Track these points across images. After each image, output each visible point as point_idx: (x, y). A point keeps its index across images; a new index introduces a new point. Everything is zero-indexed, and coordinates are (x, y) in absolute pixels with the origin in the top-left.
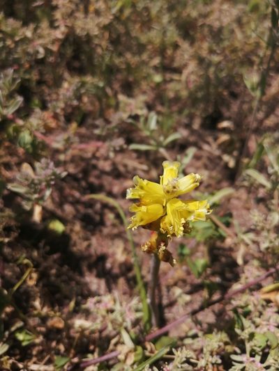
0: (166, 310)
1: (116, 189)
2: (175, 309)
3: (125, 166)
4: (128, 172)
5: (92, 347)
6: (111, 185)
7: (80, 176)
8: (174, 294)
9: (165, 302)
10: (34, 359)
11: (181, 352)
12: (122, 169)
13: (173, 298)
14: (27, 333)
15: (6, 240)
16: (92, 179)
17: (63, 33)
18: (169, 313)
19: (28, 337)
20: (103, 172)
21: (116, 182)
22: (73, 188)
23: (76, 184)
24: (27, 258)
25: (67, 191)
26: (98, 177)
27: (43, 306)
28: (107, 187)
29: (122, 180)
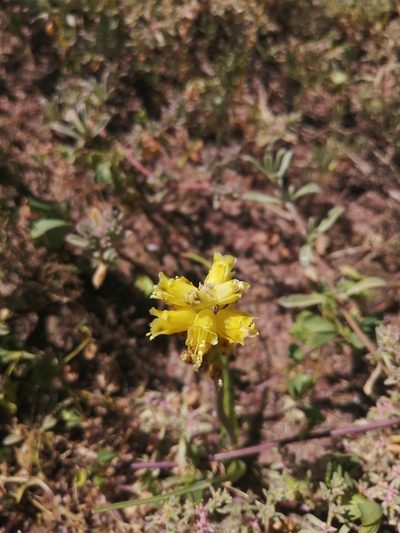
0: (265, 425)
1: (240, 243)
2: (278, 426)
3: (262, 211)
4: (263, 220)
5: (150, 448)
6: (234, 236)
7: (195, 218)
8: (283, 405)
9: (268, 412)
10: (86, 442)
11: (221, 494)
12: (255, 214)
13: (280, 410)
14: (75, 413)
15: (65, 300)
16: (210, 225)
17: (194, 11)
18: (269, 429)
19: (75, 418)
20: (228, 217)
21: (242, 233)
22: (182, 234)
23: (186, 229)
24: (87, 325)
25: (173, 237)
26: (219, 223)
27: (109, 382)
28: (228, 240)
29: (251, 231)
